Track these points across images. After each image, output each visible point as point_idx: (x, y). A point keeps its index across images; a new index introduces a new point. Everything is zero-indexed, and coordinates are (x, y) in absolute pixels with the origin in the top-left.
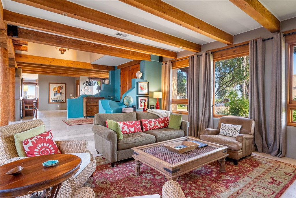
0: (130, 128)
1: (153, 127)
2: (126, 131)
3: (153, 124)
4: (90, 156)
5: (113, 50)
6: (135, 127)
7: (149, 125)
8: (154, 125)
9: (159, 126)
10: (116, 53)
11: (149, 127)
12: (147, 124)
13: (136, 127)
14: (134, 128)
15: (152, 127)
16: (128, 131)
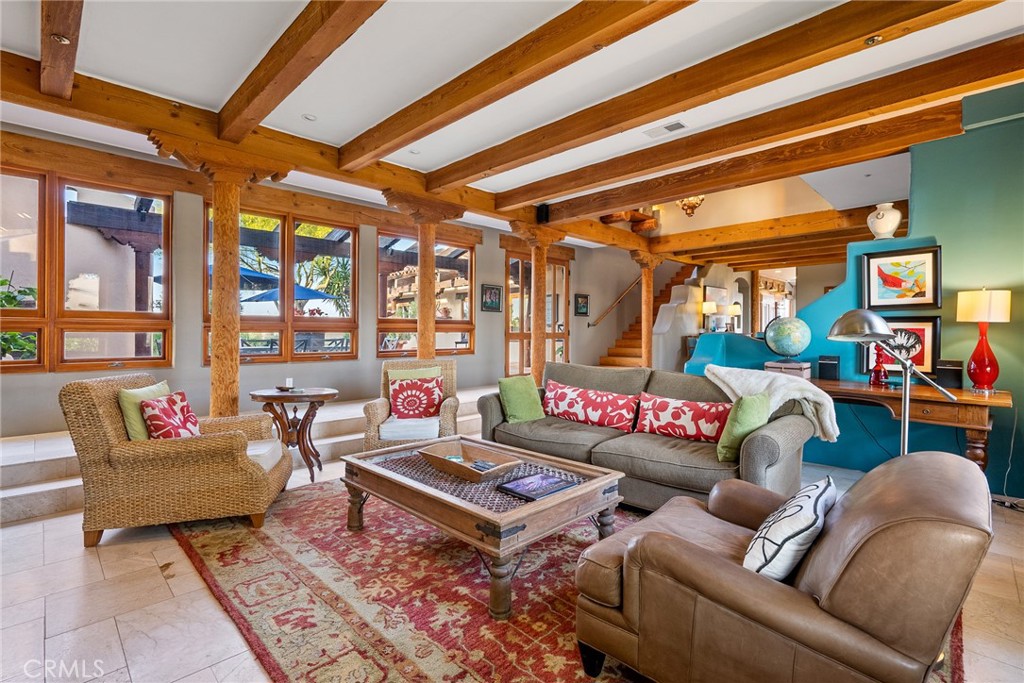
0: (589, 410)
1: (665, 427)
2: (576, 415)
3: (666, 417)
4: (438, 429)
5: (741, 164)
6: (604, 411)
7: (650, 415)
8: (672, 421)
9: (691, 430)
10: (752, 171)
11: (651, 422)
12: (648, 410)
13: (608, 411)
14: (600, 412)
15: (659, 427)
16: (582, 417)
